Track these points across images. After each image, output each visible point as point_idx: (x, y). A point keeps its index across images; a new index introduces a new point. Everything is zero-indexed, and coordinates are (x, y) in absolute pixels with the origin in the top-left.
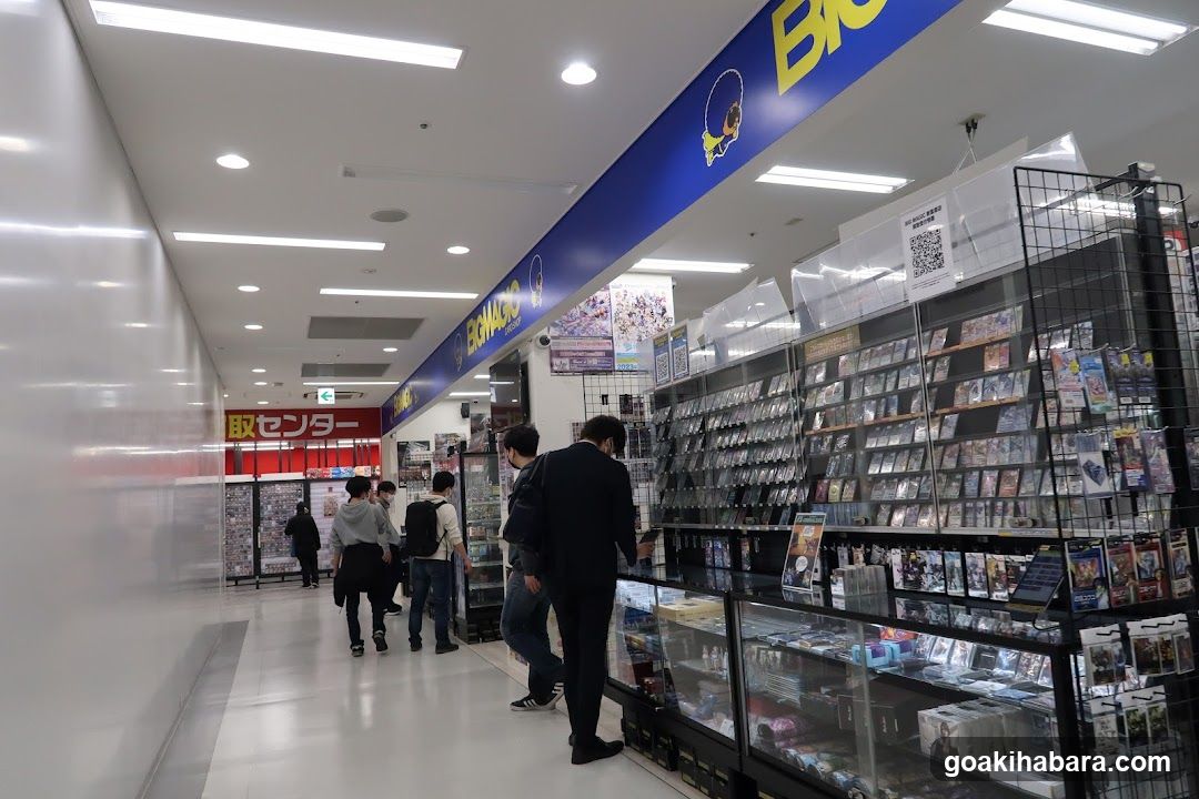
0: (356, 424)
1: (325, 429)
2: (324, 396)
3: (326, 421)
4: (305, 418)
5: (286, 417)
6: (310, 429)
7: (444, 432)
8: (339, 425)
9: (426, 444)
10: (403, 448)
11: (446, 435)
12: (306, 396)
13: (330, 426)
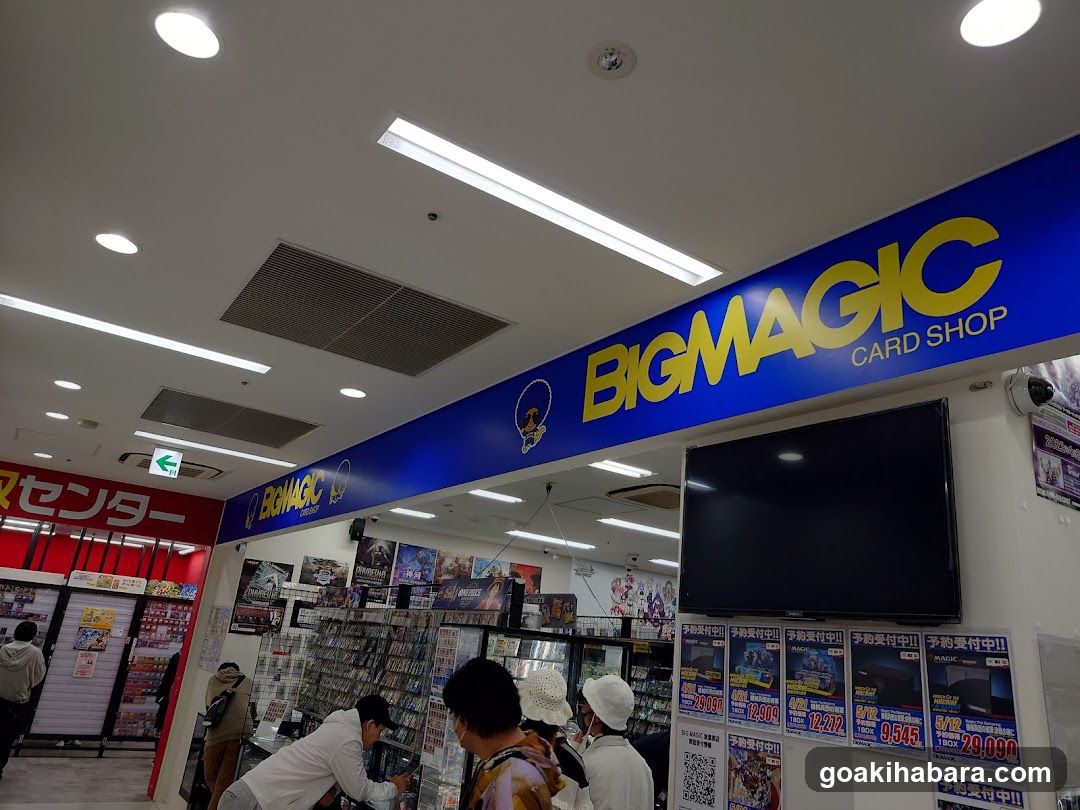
0: (180, 519)
1: (130, 516)
2: (162, 463)
3: (136, 505)
4: (103, 493)
5: (72, 487)
6: (105, 513)
7: (319, 557)
8: (155, 515)
9: (289, 568)
10: (250, 569)
11: (320, 561)
12: (124, 457)
13: (139, 515)
